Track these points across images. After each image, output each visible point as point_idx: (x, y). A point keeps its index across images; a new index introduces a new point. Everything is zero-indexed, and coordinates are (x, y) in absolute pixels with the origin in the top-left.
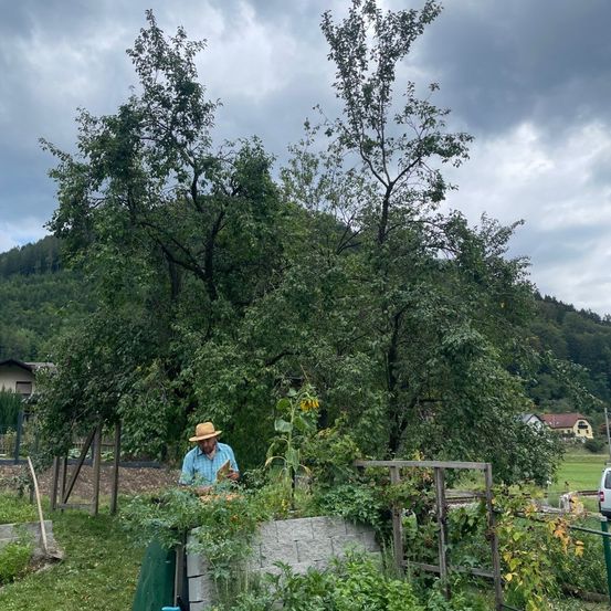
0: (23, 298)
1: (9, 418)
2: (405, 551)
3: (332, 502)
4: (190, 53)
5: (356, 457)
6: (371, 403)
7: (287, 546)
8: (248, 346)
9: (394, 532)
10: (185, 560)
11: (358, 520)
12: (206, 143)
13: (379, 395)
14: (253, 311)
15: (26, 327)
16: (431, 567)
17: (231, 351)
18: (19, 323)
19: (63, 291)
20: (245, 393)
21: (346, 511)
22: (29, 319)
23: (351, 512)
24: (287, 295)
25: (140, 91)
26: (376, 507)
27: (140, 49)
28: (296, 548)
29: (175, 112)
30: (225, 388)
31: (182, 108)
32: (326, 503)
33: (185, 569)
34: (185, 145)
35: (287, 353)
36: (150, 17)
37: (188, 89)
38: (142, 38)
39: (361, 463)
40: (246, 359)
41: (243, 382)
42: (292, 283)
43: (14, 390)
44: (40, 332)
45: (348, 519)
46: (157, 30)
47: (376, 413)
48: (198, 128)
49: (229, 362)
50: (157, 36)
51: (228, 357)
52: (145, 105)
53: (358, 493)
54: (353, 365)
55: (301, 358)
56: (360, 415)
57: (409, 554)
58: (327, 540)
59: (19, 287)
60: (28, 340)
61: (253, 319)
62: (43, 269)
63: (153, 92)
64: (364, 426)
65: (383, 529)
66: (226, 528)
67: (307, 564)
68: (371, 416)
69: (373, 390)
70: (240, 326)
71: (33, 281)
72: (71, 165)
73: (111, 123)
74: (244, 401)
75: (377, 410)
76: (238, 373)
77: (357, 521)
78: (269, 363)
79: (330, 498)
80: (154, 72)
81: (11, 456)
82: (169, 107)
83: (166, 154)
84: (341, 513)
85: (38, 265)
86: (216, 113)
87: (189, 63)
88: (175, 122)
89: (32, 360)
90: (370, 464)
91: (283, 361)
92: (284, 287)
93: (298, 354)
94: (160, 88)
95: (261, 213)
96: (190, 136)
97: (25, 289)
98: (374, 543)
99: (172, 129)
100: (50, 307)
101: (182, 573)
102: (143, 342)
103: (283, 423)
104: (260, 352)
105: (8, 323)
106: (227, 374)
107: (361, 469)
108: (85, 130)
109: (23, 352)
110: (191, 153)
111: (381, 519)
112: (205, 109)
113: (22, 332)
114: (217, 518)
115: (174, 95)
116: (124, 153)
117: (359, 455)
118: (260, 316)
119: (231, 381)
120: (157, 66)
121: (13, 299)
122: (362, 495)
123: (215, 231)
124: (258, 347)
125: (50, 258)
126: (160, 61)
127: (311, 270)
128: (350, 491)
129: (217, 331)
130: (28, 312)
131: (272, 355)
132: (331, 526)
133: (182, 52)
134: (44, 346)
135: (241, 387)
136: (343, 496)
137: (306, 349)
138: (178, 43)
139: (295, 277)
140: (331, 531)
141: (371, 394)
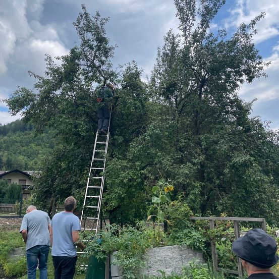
0: (21, 142)
1: (16, 196)
2: (219, 263)
3: (181, 238)
4: (102, 24)
5: (191, 215)
6: (194, 187)
7: (160, 260)
8: (132, 161)
9: (212, 253)
10: (110, 267)
11: (194, 247)
12: (110, 66)
13: (197, 184)
14: (134, 144)
15: (23, 155)
16: (234, 272)
17: (124, 163)
18: (20, 153)
20: (131, 183)
21: (188, 243)
22: (24, 151)
23: (191, 243)
24: (151, 136)
25: (80, 42)
26: (203, 240)
27: (79, 22)
28: (164, 262)
29: (96, 52)
30: (122, 181)
31: (99, 49)
32: (178, 238)
33: (110, 272)
34: (100, 66)
35: (150, 164)
36: (84, 8)
37: (101, 40)
38: (80, 17)
39: (194, 218)
40: (131, 167)
41: (131, 178)
42: (153, 130)
43: (18, 184)
44: (29, 157)
45: (189, 247)
46: (87, 14)
47: (197, 192)
48: (106, 58)
49: (124, 169)
50: (87, 16)
51: (123, 166)
52: (82, 48)
53: (194, 233)
54: (185, 169)
55: (158, 166)
56: (189, 194)
57: (220, 264)
58: (180, 258)
59: (20, 137)
60: (24, 161)
61: (134, 148)
62: (30, 129)
63: (86, 43)
64: (191, 199)
65: (207, 251)
66: (131, 252)
67: (170, 269)
68: (194, 194)
70: (128, 151)
71: (26, 134)
72: (43, 81)
74: (130, 187)
75: (197, 191)
76: (128, 173)
78: (143, 168)
79: (179, 236)
80: (86, 33)
81: (17, 214)
82: (93, 49)
83: (92, 71)
84: (186, 243)
85: (28, 127)
87: (102, 28)
88: (95, 56)
89: (26, 170)
90: (198, 218)
91: (149, 168)
92: (149, 132)
93: (156, 164)
94: (89, 40)
96: (103, 63)
97: (22, 138)
98: (203, 259)
99: (94, 59)
100: (33, 145)
101: (108, 274)
103: (156, 198)
104: (138, 163)
105: (15, 153)
106: (123, 174)
107: (193, 221)
108: (50, 64)
109: (21, 166)
110: (103, 70)
111: (205, 247)
112: (109, 49)
113: (21, 158)
114: (126, 247)
115: (95, 43)
117: (192, 214)
118: (137, 146)
119: (125, 178)
120: (87, 30)
121: (17, 142)
122: (196, 234)
124: (136, 161)
126: (88, 28)
127: (162, 123)
128: (189, 232)
130: (24, 148)
131: (143, 165)
132: (181, 250)
133: (99, 23)
134: (31, 163)
135: (130, 180)
136: (186, 235)
137: (161, 161)
138: (97, 19)
139: (154, 126)
140: (181, 253)
141: (194, 183)
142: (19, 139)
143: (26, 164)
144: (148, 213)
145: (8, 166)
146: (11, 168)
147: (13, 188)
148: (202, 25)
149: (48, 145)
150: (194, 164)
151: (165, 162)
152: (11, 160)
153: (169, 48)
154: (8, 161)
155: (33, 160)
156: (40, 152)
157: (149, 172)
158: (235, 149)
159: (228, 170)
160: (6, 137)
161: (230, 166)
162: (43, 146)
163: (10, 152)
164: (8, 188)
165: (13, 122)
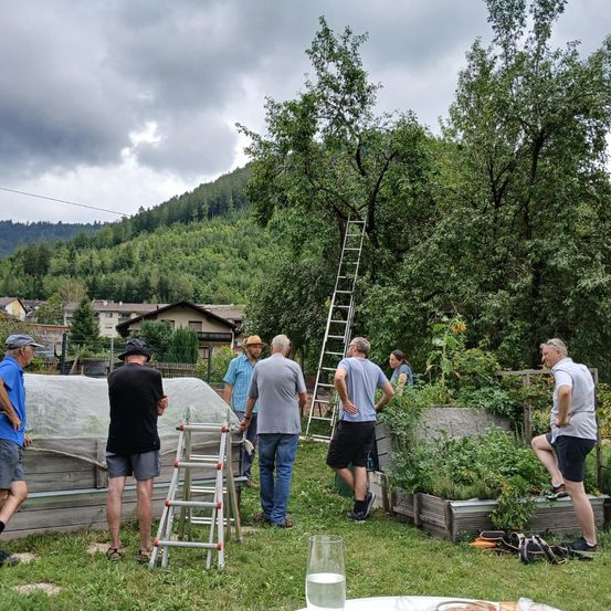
0: (183, 245)
3: (477, 398)
4: (355, 47)
5: (496, 369)
6: (510, 330)
7: (444, 425)
8: (407, 286)
9: (525, 422)
12: (369, 117)
13: (517, 325)
14: (411, 257)
15: (188, 272)
17: (394, 291)
19: (218, 237)
20: (405, 324)
21: (487, 404)
22: (191, 264)
23: (491, 406)
24: (439, 244)
25: (315, 81)
26: (511, 403)
28: (450, 427)
29: (343, 95)
30: (391, 320)
31: (349, 90)
32: (472, 399)
34: (352, 122)
35: (439, 292)
36: (323, 21)
37: (354, 76)
38: (317, 39)
39: (500, 373)
40: (406, 297)
41: (405, 315)
42: (443, 233)
43: (189, 329)
45: (489, 411)
46: (328, 30)
48: (363, 107)
49: (392, 300)
50: (328, 35)
51: (392, 296)
52: (319, 90)
53: (497, 393)
54: (494, 301)
55: (451, 295)
56: (501, 340)
58: (473, 424)
59: (180, 234)
60: (191, 284)
61: (411, 264)
62: (200, 217)
63: (327, 82)
64: (503, 349)
66: (402, 409)
68: (510, 341)
69: (512, 319)
70: (401, 270)
71: (192, 229)
72: (261, 143)
73: (292, 107)
74: (404, 330)
76: (400, 308)
77: (496, 413)
78: (426, 300)
79: (475, 396)
82: (339, 91)
84: (484, 406)
85: (195, 212)
86: (378, 93)
87: (355, 55)
88: (343, 102)
89: (196, 303)
90: (507, 374)
91: (436, 298)
92: (437, 237)
93: (449, 292)
94: (332, 77)
95: (416, 175)
96: (356, 114)
97: (185, 236)
98: (509, 429)
99: (341, 108)
100: (207, 251)
102: (322, 284)
103: (439, 340)
104: (416, 291)
105: (172, 268)
106: (392, 309)
107: (500, 377)
108: (271, 114)
110: (357, 128)
111: (514, 411)
112: (368, 91)
113: (185, 277)
115: (343, 82)
116: (304, 134)
117: (499, 367)
118: (417, 262)
119: (395, 314)
120: (329, 59)
122: (499, 394)
123: (377, 191)
124: (415, 287)
125: (206, 206)
126: (333, 57)
128: (491, 392)
129: (381, 274)
130: (189, 258)
131: (426, 293)
132: (476, 414)
133: (349, 46)
134: (205, 289)
135: (403, 319)
136: (486, 396)
137: (455, 288)
138: (346, 39)
139: (445, 227)
140: (476, 418)
141: (510, 324)
142: (178, 239)
143: (196, 291)
144: (428, 362)
145: (162, 296)
146: (167, 298)
147: (180, 337)
148: (538, 33)
149: (236, 251)
150: (513, 292)
151: (463, 289)
152: (167, 283)
153: (475, 73)
154: (160, 283)
155: (209, 283)
156: (223, 265)
157: (436, 305)
158: (586, 264)
159: (570, 300)
160: (153, 236)
161: (576, 293)
162: (227, 254)
163: (164, 267)
164: (172, 336)
165: (165, 203)
